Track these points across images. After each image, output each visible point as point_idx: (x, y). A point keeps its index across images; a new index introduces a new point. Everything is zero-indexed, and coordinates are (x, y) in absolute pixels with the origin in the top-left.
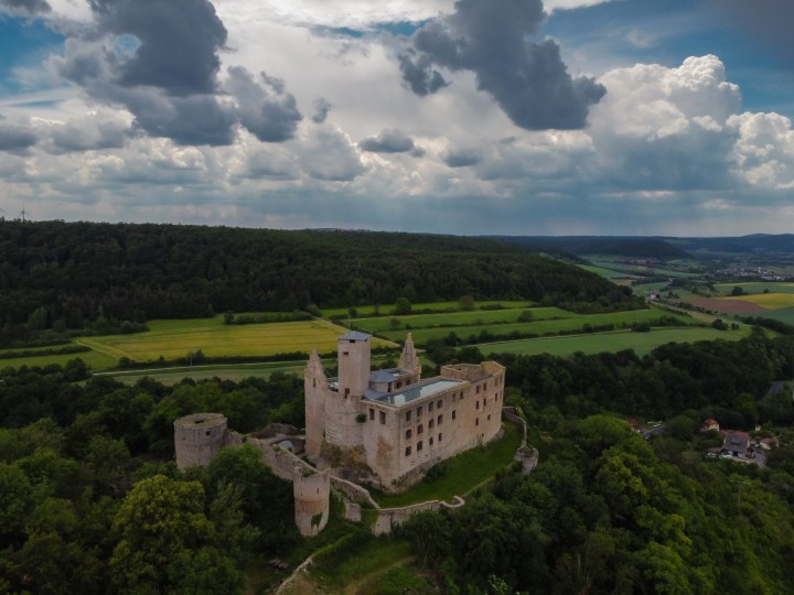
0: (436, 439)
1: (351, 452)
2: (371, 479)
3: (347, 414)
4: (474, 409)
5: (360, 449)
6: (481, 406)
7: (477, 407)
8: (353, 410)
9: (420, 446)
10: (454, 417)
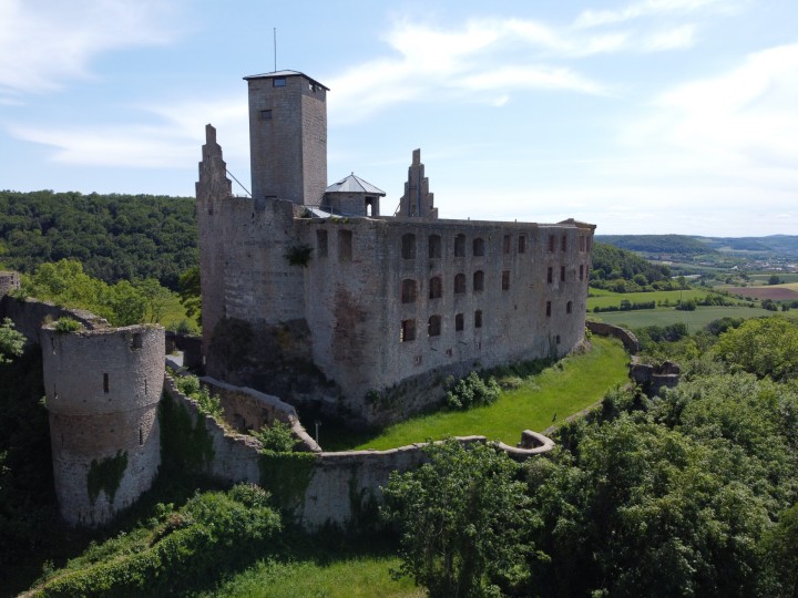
0: (469, 321)
1: (275, 333)
2: (318, 394)
3: (265, 245)
4: (544, 281)
5: (299, 328)
6: (556, 279)
7: (550, 280)
8: (280, 236)
9: (435, 327)
10: (506, 287)
